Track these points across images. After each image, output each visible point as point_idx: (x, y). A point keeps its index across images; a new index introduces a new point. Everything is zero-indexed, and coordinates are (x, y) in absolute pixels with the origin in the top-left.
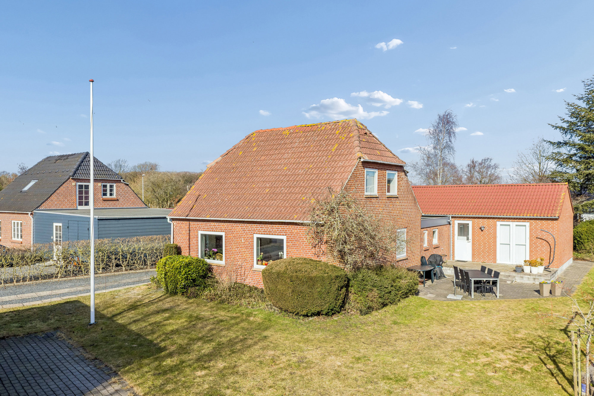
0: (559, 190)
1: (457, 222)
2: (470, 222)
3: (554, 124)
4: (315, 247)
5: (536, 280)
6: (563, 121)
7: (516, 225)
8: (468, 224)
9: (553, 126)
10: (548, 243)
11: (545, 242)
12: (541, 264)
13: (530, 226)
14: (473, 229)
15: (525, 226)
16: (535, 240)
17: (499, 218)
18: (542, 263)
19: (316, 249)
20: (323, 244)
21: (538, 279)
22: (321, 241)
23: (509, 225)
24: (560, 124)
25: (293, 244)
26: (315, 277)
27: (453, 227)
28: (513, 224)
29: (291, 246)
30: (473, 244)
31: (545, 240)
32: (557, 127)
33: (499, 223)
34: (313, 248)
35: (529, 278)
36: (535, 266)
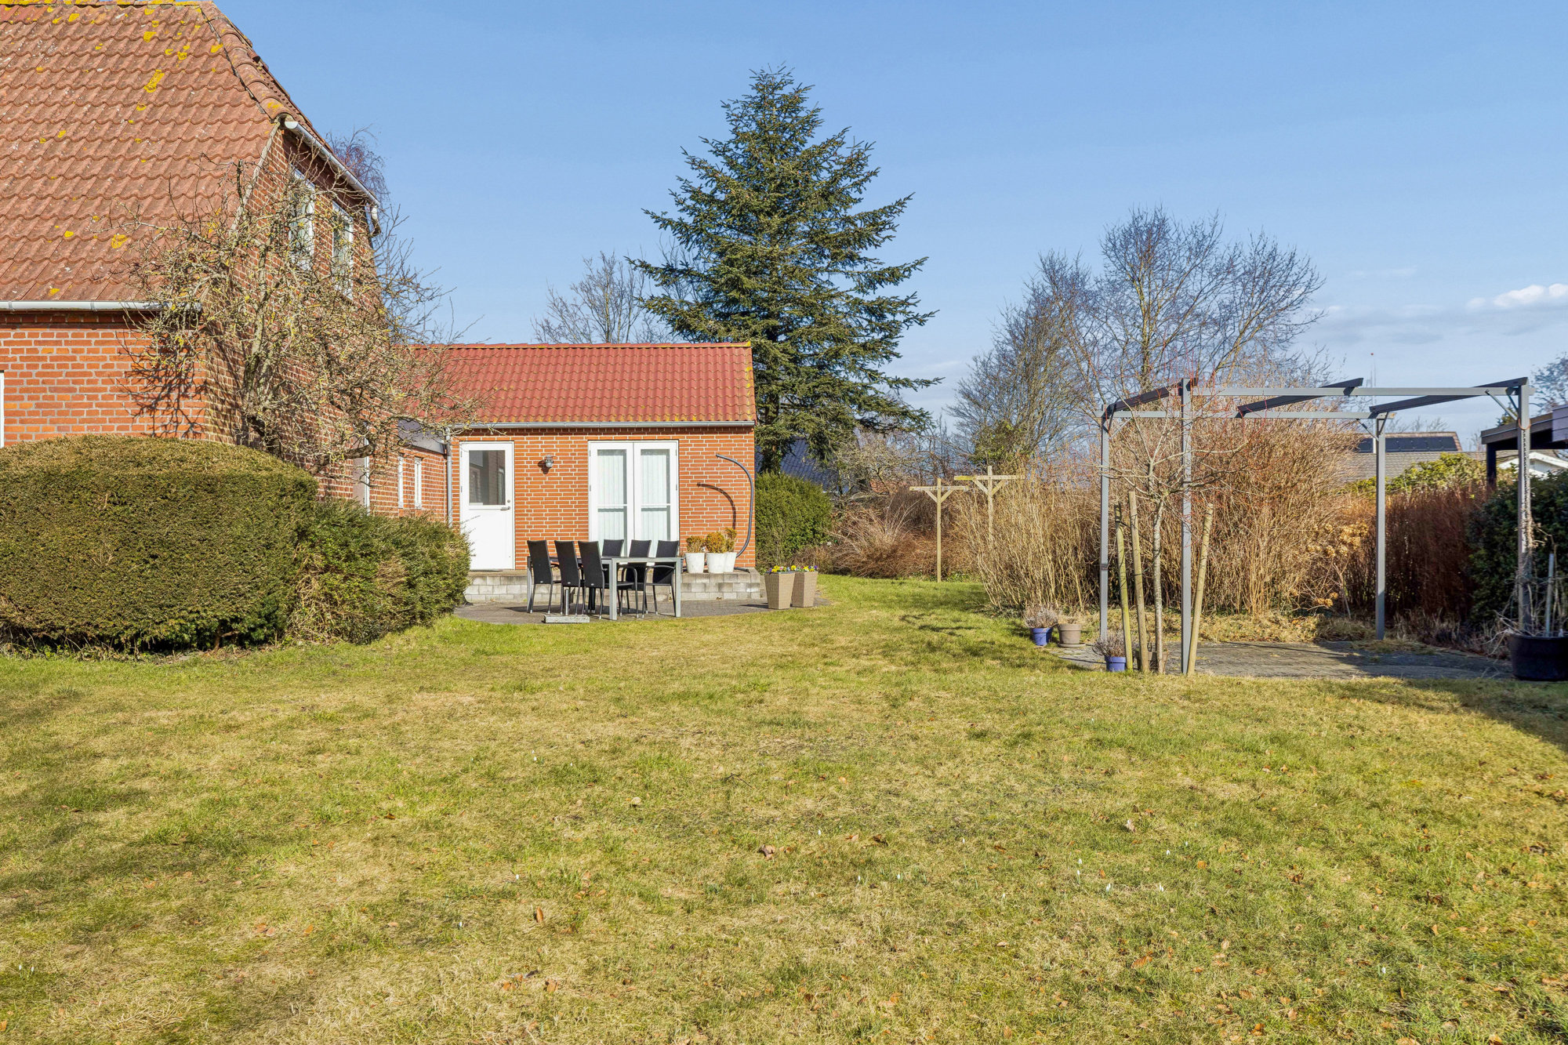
0: (736, 360)
1: (467, 448)
2: (507, 447)
3: (659, 214)
4: (152, 409)
5: (725, 589)
6: (681, 207)
7: (644, 452)
8: (503, 452)
9: (657, 219)
10: (728, 497)
11: (719, 494)
12: (729, 548)
13: (680, 452)
14: (517, 467)
15: (666, 452)
16: (694, 491)
17: (595, 431)
18: (732, 544)
19: (158, 414)
20: (191, 393)
21: (730, 585)
22: (182, 382)
23: (623, 452)
24: (675, 214)
25: (38, 406)
26: (228, 478)
27: (456, 463)
28: (633, 447)
29: (30, 413)
30: (518, 514)
31: (721, 491)
32: (665, 223)
33: (594, 446)
34: (141, 413)
35: (705, 584)
36: (718, 550)
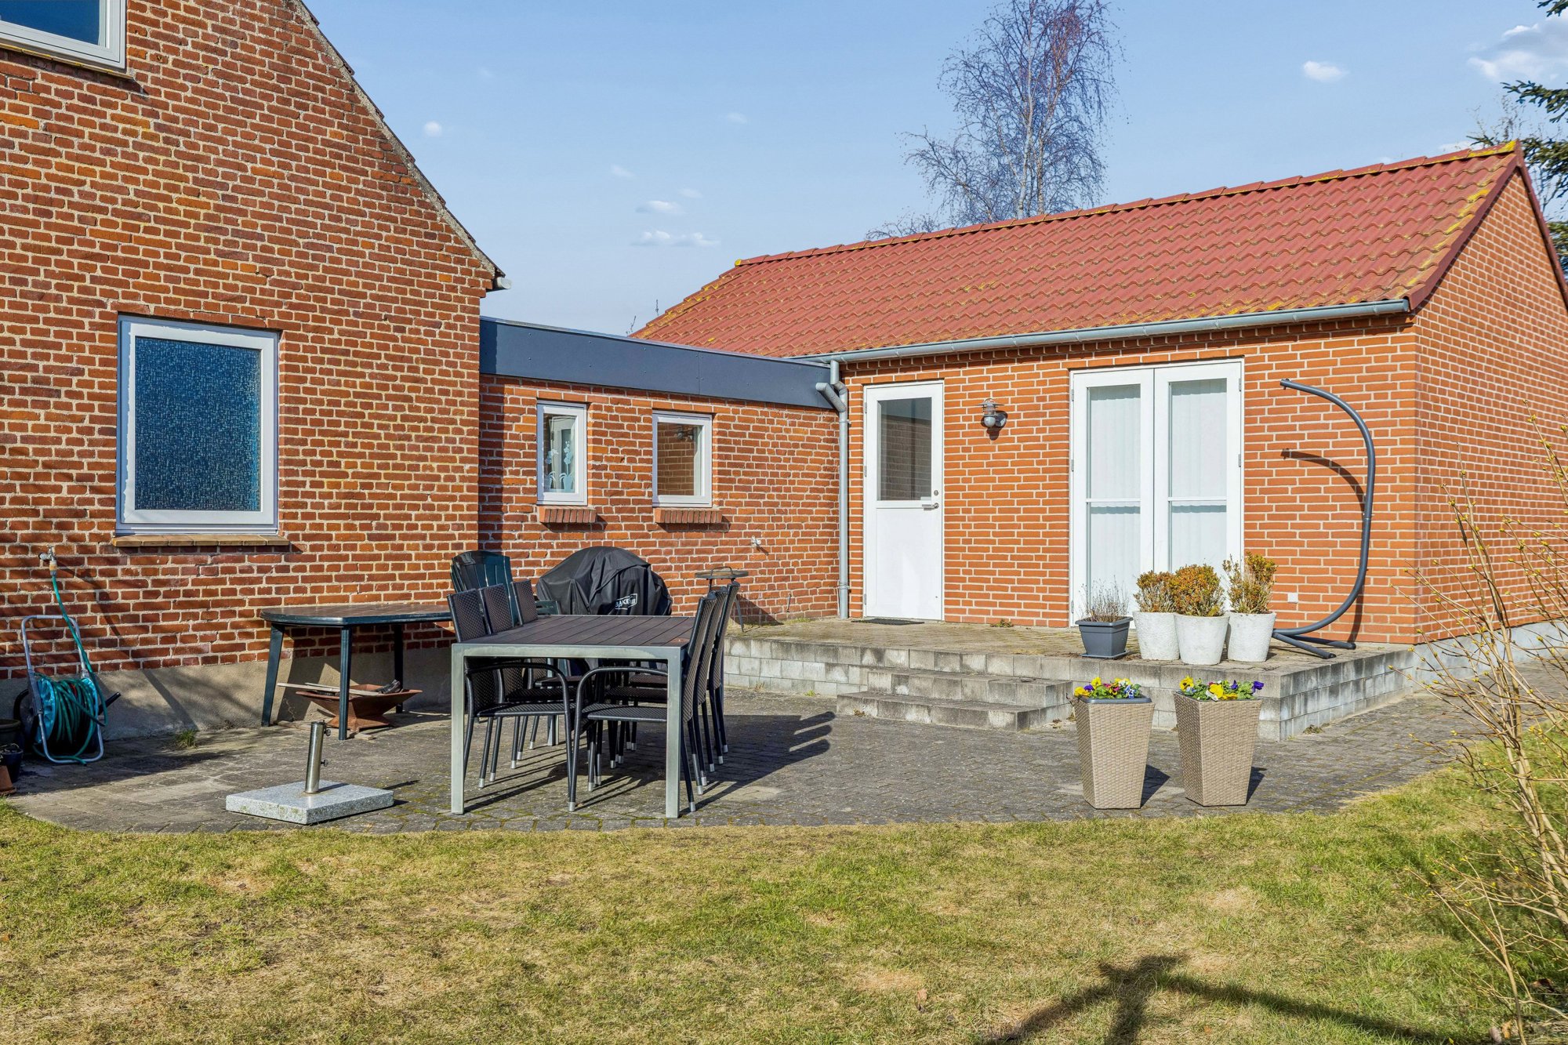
1: (875, 395)
2: (932, 391)
7: (1177, 388)
8: (928, 401)
11: (1332, 477)
13: (1250, 380)
14: (950, 428)
15: (1221, 385)
16: (1274, 467)
17: (1084, 353)
23: (1133, 391)
27: (857, 426)
28: (1152, 379)
30: (950, 517)
31: (1335, 467)
33: (1080, 380)
